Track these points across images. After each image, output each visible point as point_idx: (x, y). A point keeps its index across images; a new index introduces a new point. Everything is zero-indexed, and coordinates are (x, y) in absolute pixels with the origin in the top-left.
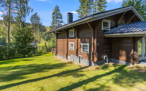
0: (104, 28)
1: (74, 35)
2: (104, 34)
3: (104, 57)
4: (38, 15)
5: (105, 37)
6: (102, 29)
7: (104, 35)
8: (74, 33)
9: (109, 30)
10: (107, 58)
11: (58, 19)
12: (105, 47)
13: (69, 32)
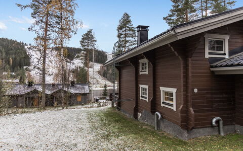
0: (210, 54)
1: (147, 70)
2: (212, 67)
3: (214, 120)
4: (92, 33)
5: (216, 74)
6: (207, 56)
7: (212, 69)
8: (147, 66)
9: (227, 57)
10: (221, 123)
11: (128, 39)
12: (214, 96)
13: (139, 63)
